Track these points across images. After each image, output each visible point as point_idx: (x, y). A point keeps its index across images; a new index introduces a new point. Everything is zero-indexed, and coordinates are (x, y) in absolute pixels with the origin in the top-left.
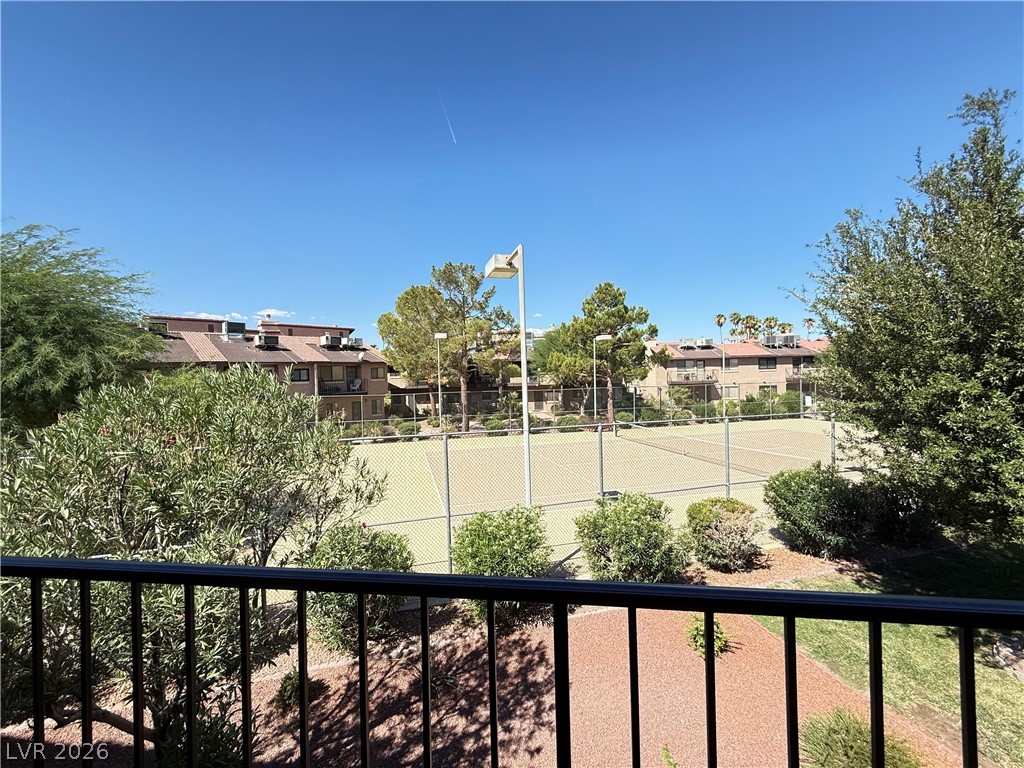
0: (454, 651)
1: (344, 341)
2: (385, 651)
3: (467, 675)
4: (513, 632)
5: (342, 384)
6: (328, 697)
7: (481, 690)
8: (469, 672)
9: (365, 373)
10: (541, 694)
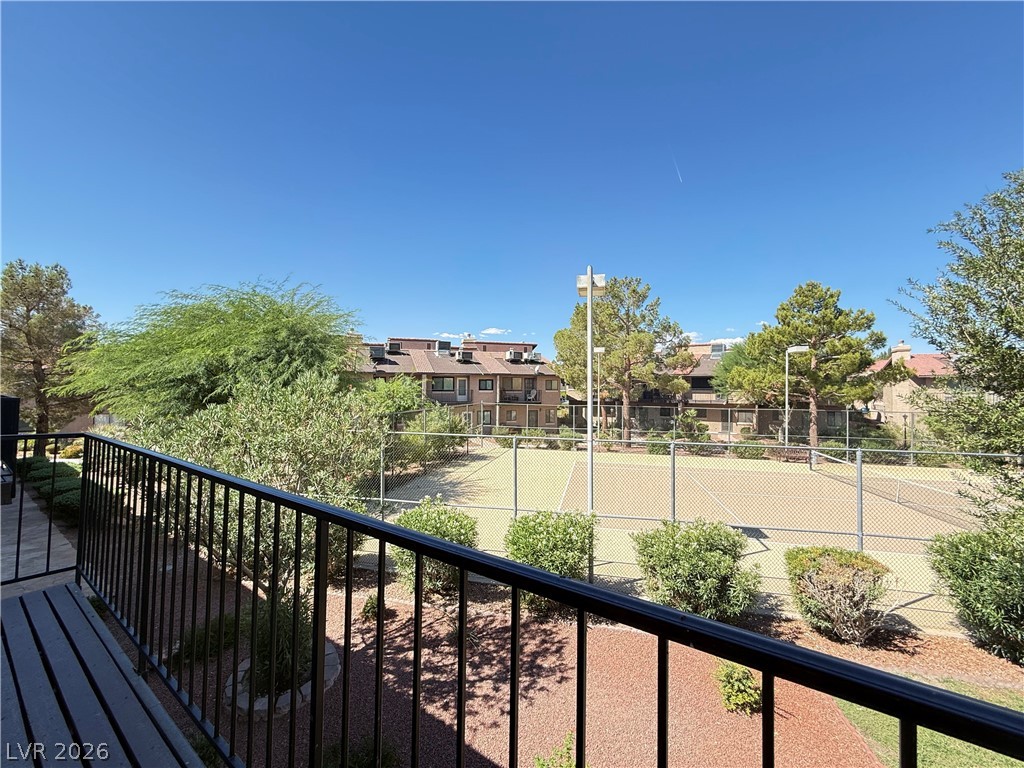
0: (492, 622)
1: (525, 356)
2: (445, 605)
3: (491, 641)
4: (547, 622)
5: (520, 394)
6: (394, 622)
7: (495, 655)
8: (494, 639)
9: (541, 384)
10: (539, 676)
